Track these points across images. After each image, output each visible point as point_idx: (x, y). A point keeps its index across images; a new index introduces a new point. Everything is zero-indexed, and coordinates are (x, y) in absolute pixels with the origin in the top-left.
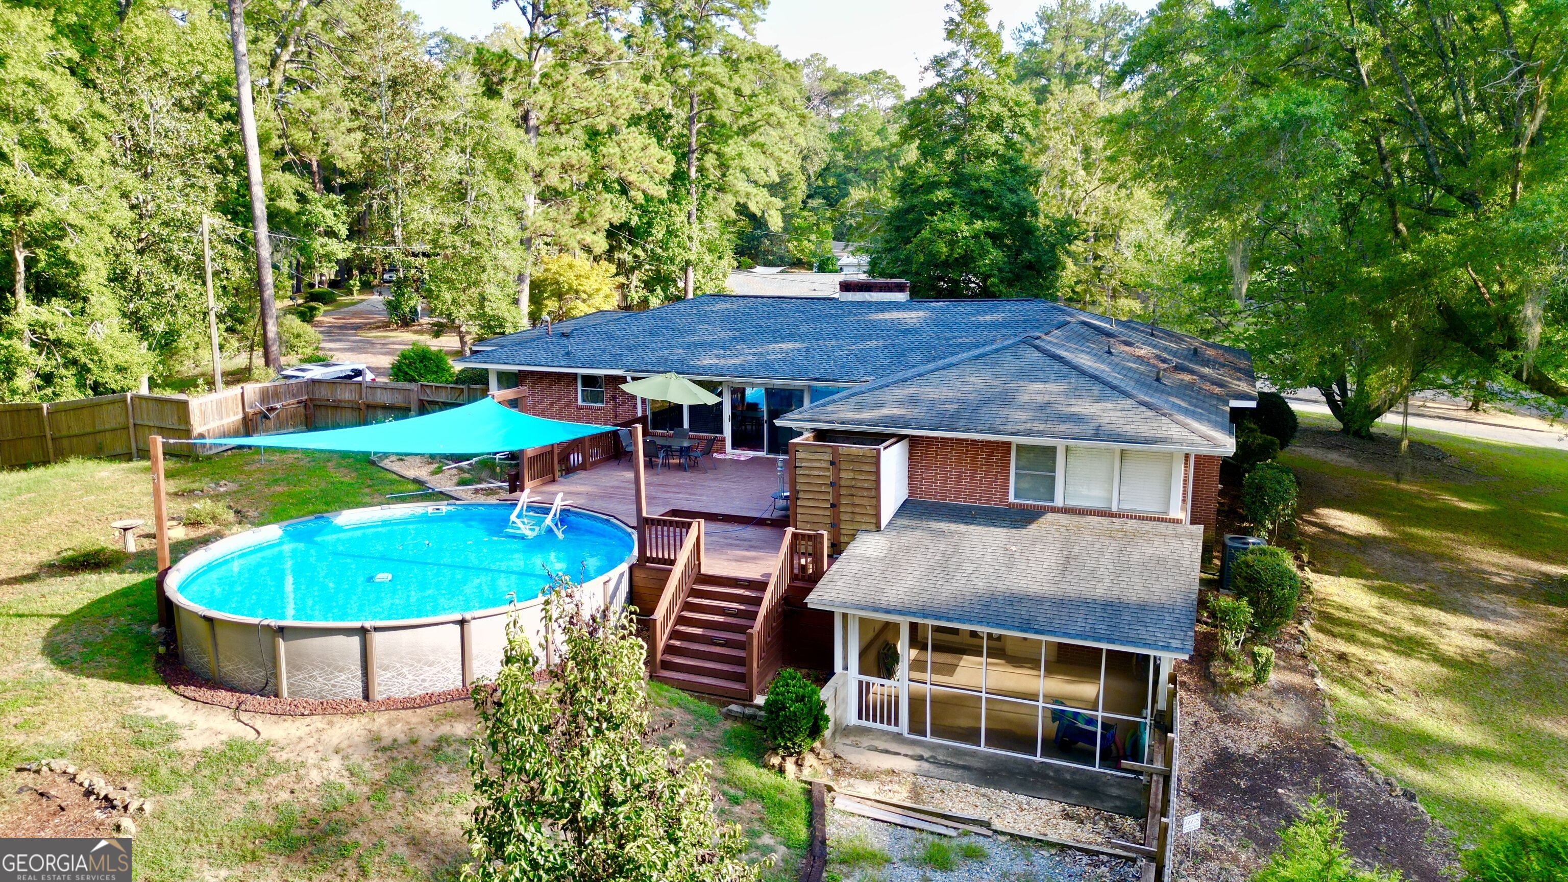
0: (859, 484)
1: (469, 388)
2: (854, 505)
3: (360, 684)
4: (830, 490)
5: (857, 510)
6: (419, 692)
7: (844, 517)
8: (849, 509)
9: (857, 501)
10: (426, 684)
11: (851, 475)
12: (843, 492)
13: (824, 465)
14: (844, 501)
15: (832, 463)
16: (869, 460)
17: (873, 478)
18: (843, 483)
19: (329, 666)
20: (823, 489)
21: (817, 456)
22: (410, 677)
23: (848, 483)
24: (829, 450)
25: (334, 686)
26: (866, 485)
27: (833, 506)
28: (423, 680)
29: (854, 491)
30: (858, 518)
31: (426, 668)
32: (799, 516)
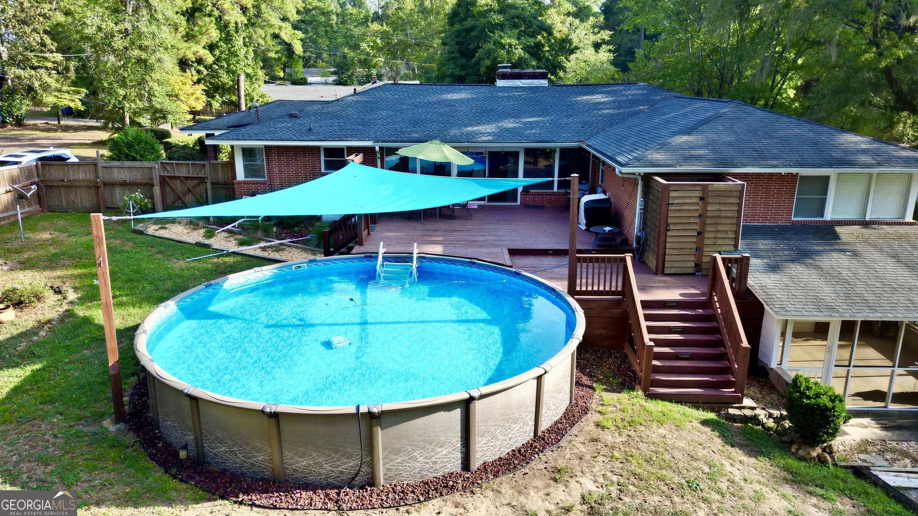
0: (724, 214)
1: (210, 164)
2: (717, 231)
3: (459, 455)
4: (698, 221)
5: (720, 235)
6: (507, 451)
7: (707, 242)
8: (713, 235)
9: (720, 228)
10: (512, 442)
11: (717, 207)
12: (708, 221)
13: (694, 201)
14: (708, 229)
15: (702, 199)
16: (734, 194)
17: (736, 208)
18: (709, 214)
19: (430, 443)
20: (692, 220)
21: (688, 194)
22: (501, 438)
23: (714, 214)
24: (700, 188)
25: (435, 463)
26: (729, 215)
27: (699, 233)
28: (510, 439)
29: (718, 221)
30: (720, 242)
31: (514, 426)
32: (668, 245)
